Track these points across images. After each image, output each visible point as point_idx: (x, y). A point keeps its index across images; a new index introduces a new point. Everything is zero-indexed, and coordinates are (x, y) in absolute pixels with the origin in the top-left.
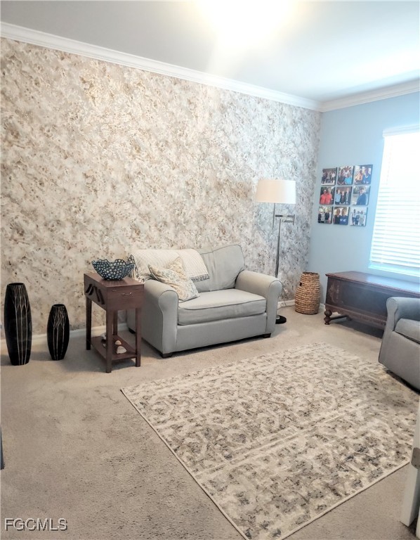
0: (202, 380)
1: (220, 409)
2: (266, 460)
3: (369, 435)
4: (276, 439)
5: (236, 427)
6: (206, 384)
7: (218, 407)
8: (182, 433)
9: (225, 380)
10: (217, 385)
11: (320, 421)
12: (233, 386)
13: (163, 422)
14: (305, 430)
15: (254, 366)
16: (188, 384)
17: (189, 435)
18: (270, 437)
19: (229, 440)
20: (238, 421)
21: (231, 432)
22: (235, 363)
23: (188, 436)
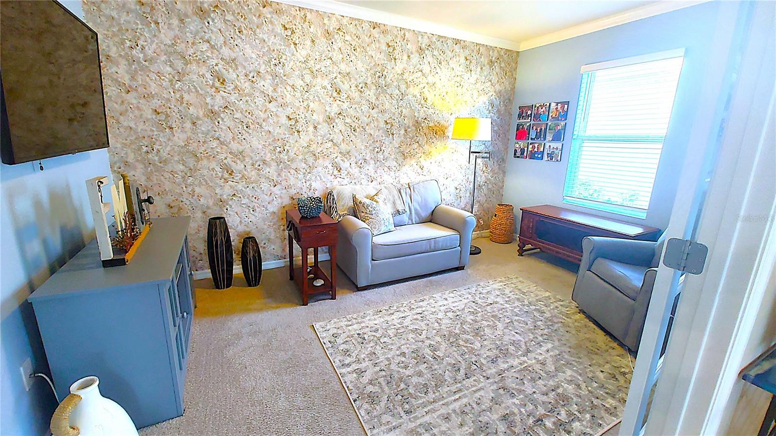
0: (393, 317)
1: (407, 351)
2: (447, 418)
3: (560, 391)
4: (460, 390)
5: (420, 374)
6: (396, 322)
7: (404, 349)
8: (365, 380)
9: (415, 317)
10: (407, 322)
11: (507, 370)
12: (423, 324)
13: (349, 365)
14: (491, 380)
15: (445, 302)
16: (379, 321)
17: (371, 383)
18: (454, 388)
19: (411, 390)
20: (423, 367)
21: (415, 380)
22: (426, 297)
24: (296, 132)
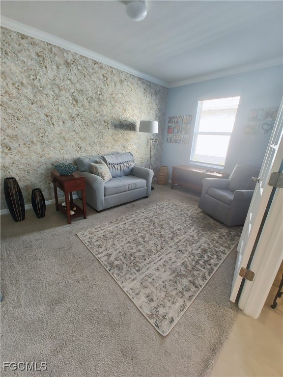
0: (119, 224)
1: (130, 241)
2: (158, 269)
3: (202, 247)
4: (160, 255)
5: (139, 251)
6: (121, 226)
7: (129, 240)
8: (112, 259)
9: (131, 223)
10: (127, 226)
11: (179, 242)
12: (135, 226)
13: (102, 252)
14: (173, 248)
15: (143, 214)
16: (112, 227)
18: (157, 255)
19: (137, 260)
20: (140, 247)
21: (138, 254)
22: (134, 213)
23: (116, 260)
24: (52, 125)
